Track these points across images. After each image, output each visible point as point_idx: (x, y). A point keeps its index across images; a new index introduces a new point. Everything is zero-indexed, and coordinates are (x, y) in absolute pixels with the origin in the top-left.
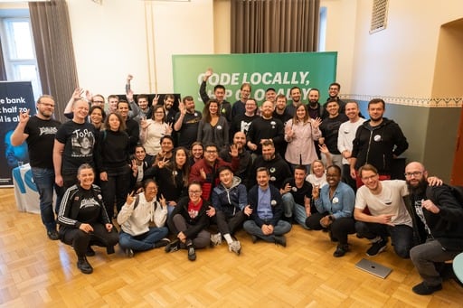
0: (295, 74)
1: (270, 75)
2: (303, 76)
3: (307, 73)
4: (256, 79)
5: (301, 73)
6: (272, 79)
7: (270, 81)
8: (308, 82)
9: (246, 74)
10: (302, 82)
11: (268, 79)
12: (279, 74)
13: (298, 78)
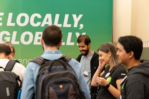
0: (67, 16)
1: (39, 16)
2: (76, 19)
3: (81, 16)
4: (23, 20)
5: (74, 16)
6: (41, 20)
7: (39, 24)
8: (82, 26)
9: (11, 15)
10: (76, 25)
11: (36, 20)
12: (49, 16)
13: (71, 21)
